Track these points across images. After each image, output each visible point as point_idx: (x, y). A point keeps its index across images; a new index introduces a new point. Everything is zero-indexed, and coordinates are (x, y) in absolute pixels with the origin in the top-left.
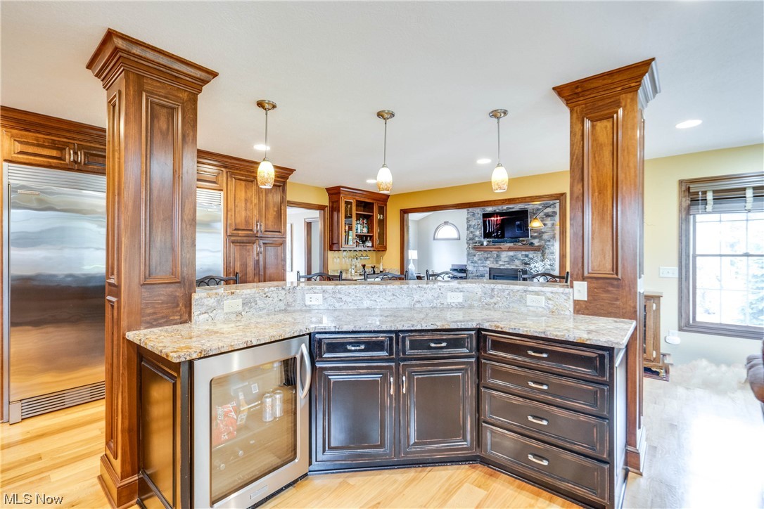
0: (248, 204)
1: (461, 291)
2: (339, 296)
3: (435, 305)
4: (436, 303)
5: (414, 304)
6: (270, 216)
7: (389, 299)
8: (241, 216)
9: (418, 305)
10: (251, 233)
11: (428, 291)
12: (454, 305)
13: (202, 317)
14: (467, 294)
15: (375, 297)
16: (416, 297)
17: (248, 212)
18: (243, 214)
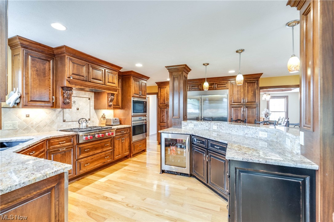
0: (239, 92)
1: (266, 132)
2: (221, 127)
3: (254, 137)
4: (254, 136)
5: (245, 135)
6: (249, 96)
7: (236, 130)
8: (236, 97)
9: (246, 136)
10: (240, 103)
11: (251, 129)
12: (263, 138)
13: (183, 127)
14: (270, 134)
15: (231, 129)
16: (246, 132)
17: (239, 95)
18: (237, 96)
